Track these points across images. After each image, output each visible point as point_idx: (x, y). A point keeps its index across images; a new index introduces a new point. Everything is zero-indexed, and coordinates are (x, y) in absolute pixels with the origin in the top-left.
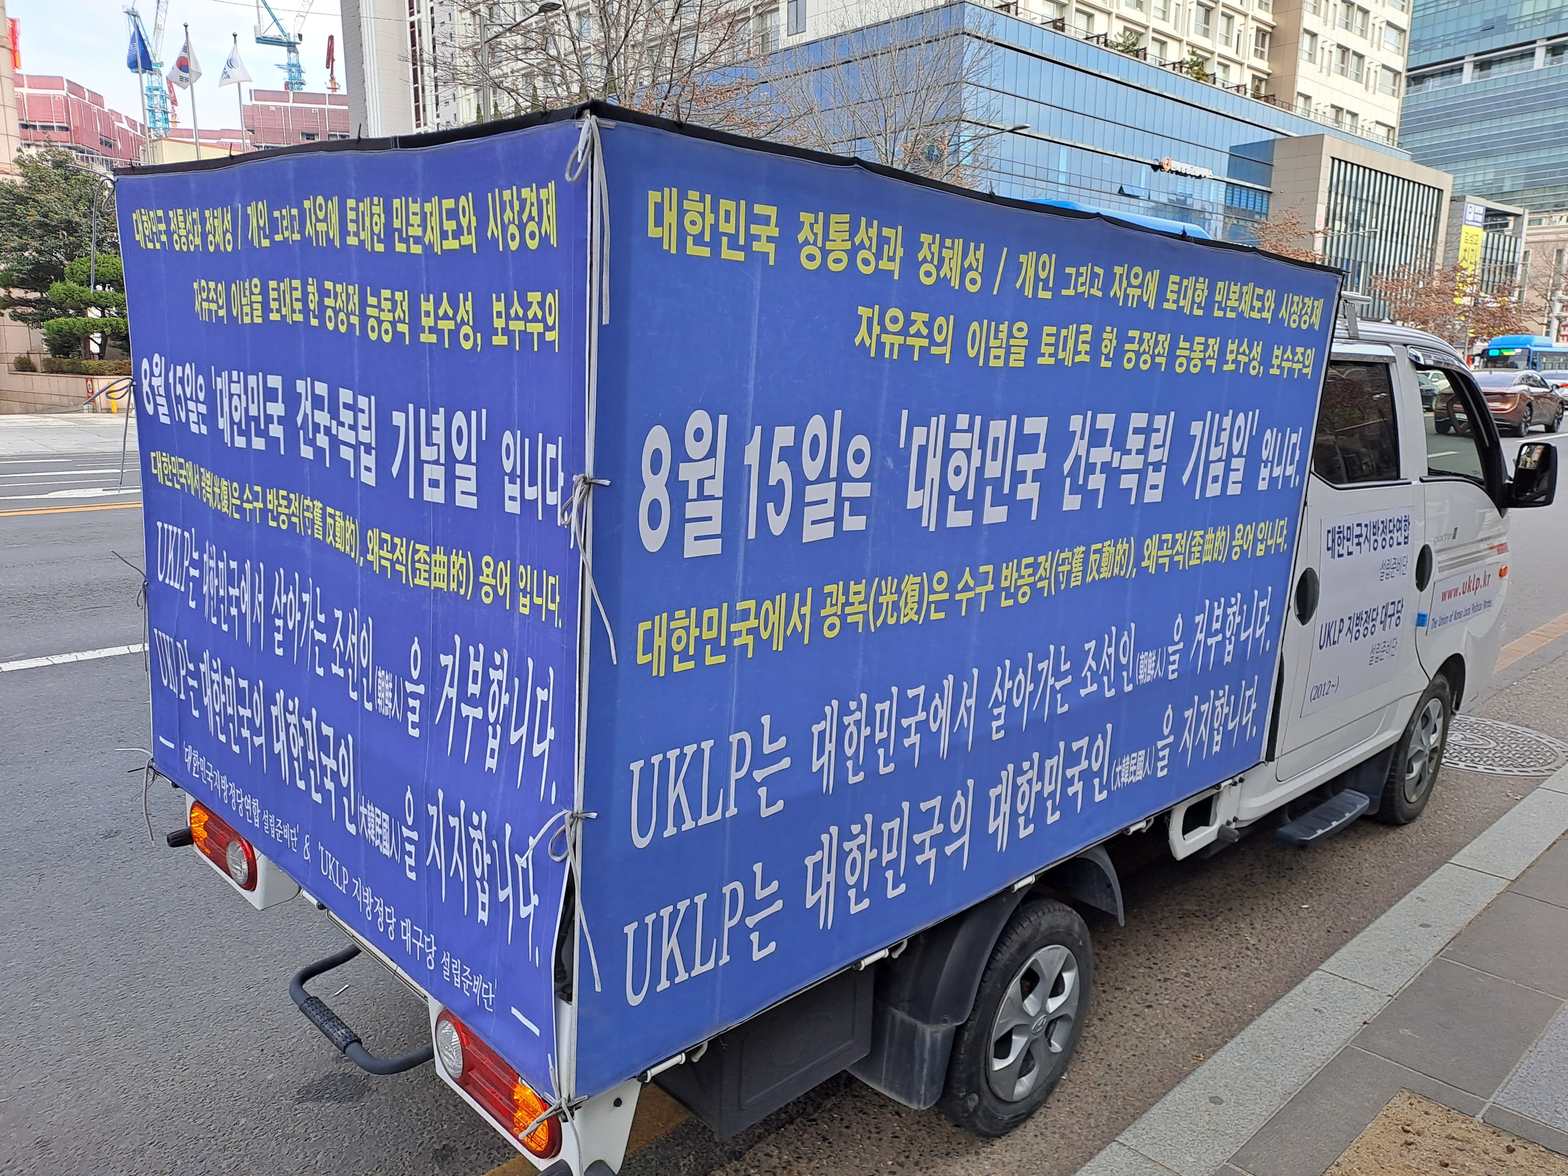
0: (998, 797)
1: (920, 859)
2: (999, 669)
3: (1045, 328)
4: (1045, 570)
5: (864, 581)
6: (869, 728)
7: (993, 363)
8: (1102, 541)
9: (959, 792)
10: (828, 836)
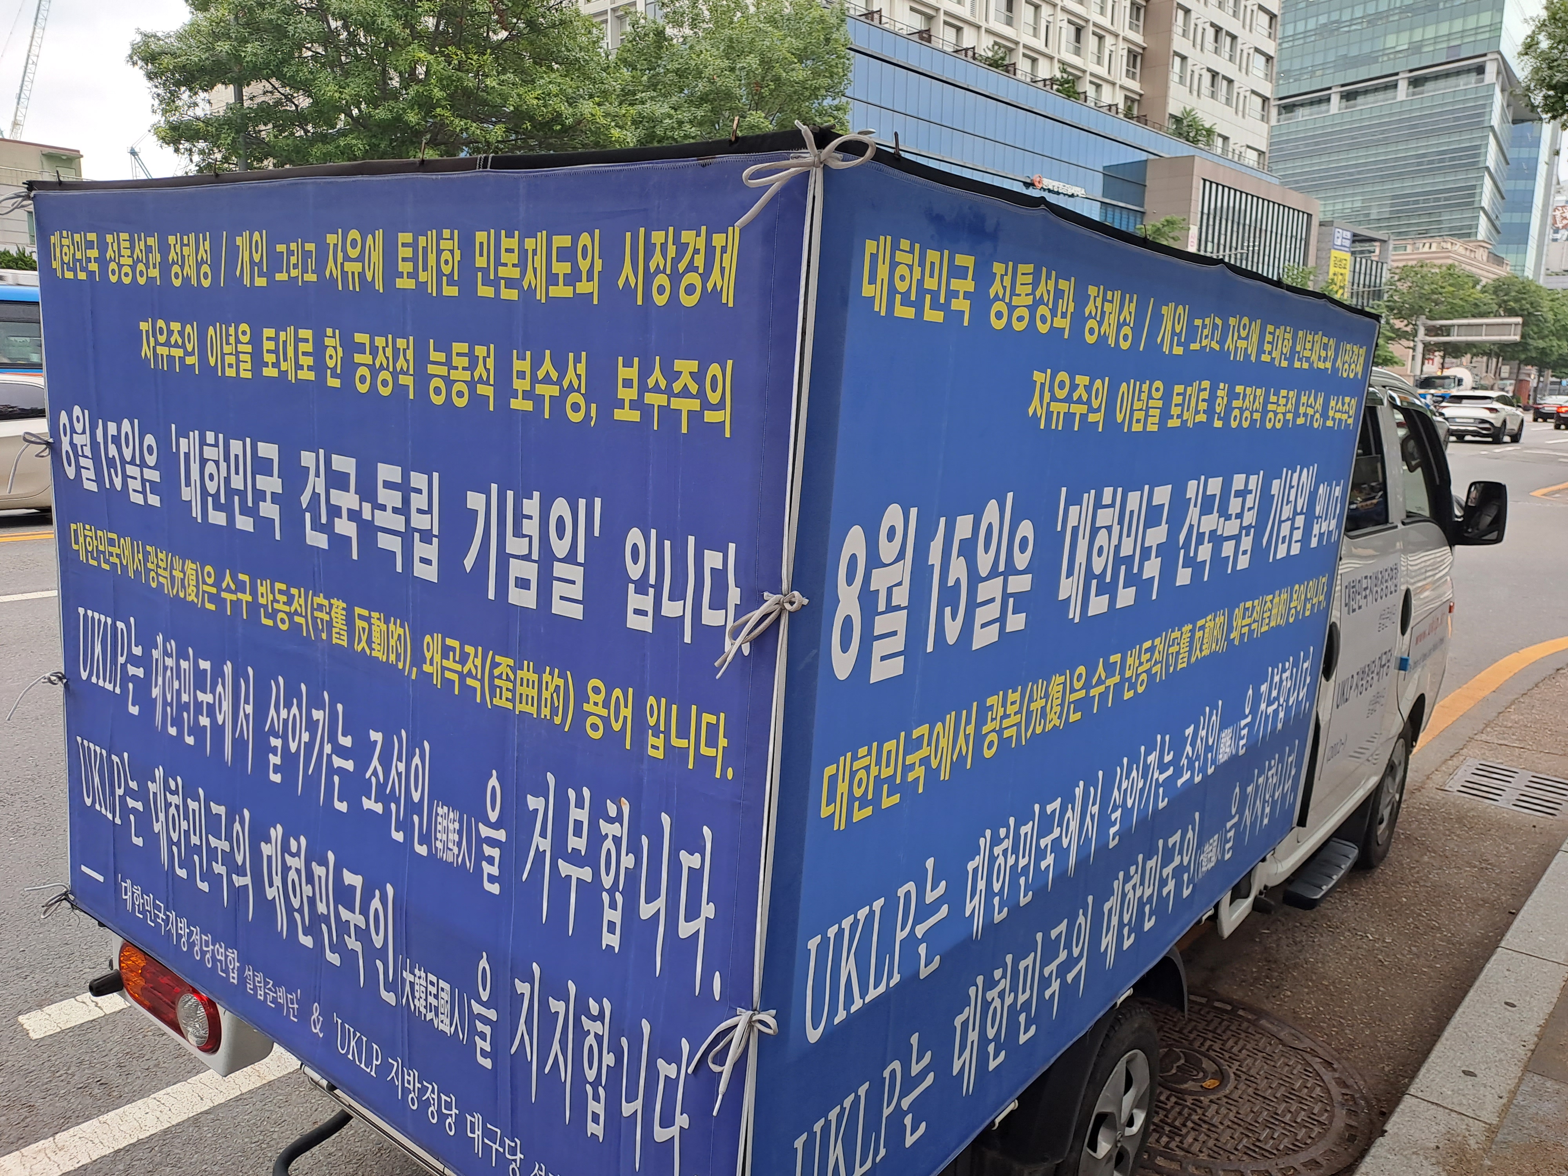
0: (1110, 910)
1: (1047, 994)
2: (1118, 769)
3: (1176, 386)
4: (1159, 652)
5: (1020, 688)
6: (1014, 856)
7: (1137, 428)
8: (1205, 617)
9: (1081, 911)
10: (974, 988)
